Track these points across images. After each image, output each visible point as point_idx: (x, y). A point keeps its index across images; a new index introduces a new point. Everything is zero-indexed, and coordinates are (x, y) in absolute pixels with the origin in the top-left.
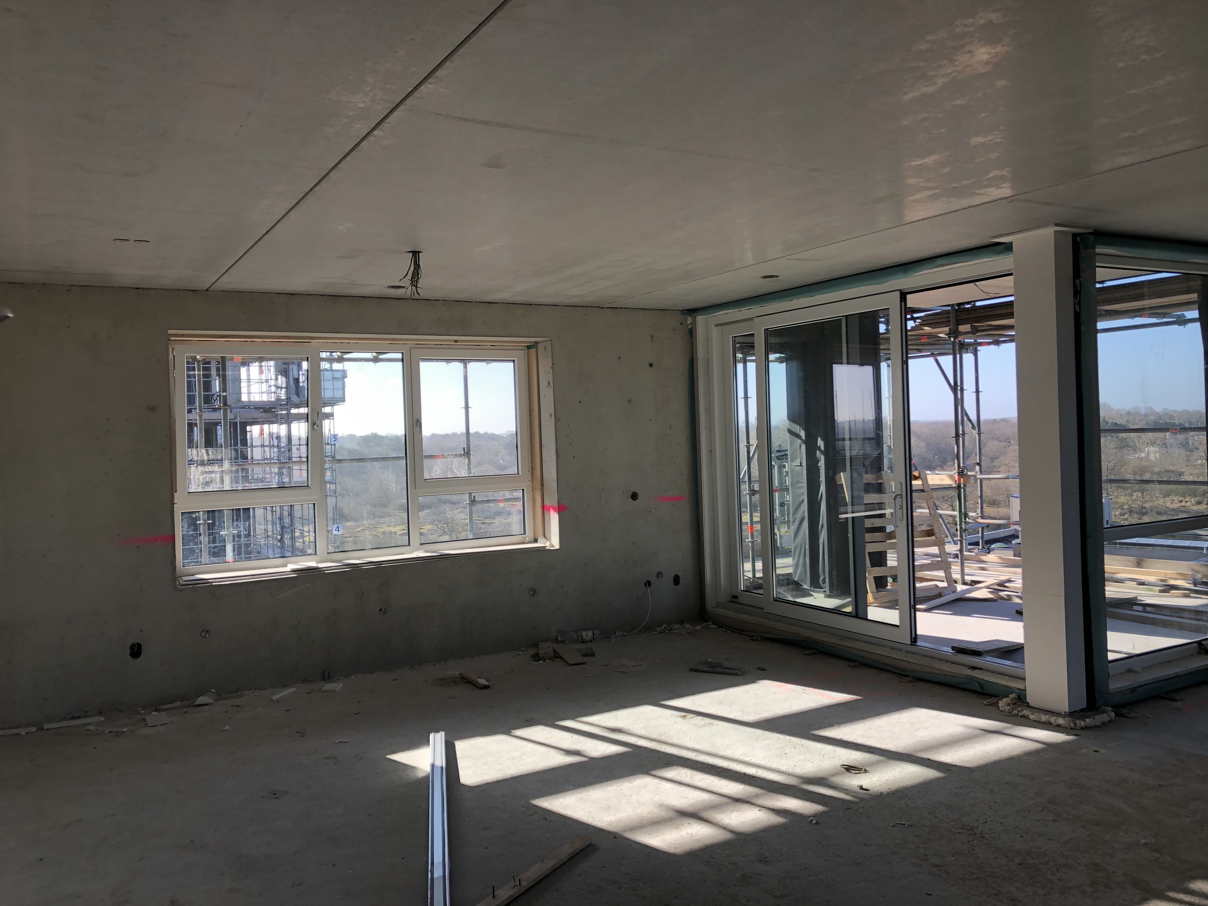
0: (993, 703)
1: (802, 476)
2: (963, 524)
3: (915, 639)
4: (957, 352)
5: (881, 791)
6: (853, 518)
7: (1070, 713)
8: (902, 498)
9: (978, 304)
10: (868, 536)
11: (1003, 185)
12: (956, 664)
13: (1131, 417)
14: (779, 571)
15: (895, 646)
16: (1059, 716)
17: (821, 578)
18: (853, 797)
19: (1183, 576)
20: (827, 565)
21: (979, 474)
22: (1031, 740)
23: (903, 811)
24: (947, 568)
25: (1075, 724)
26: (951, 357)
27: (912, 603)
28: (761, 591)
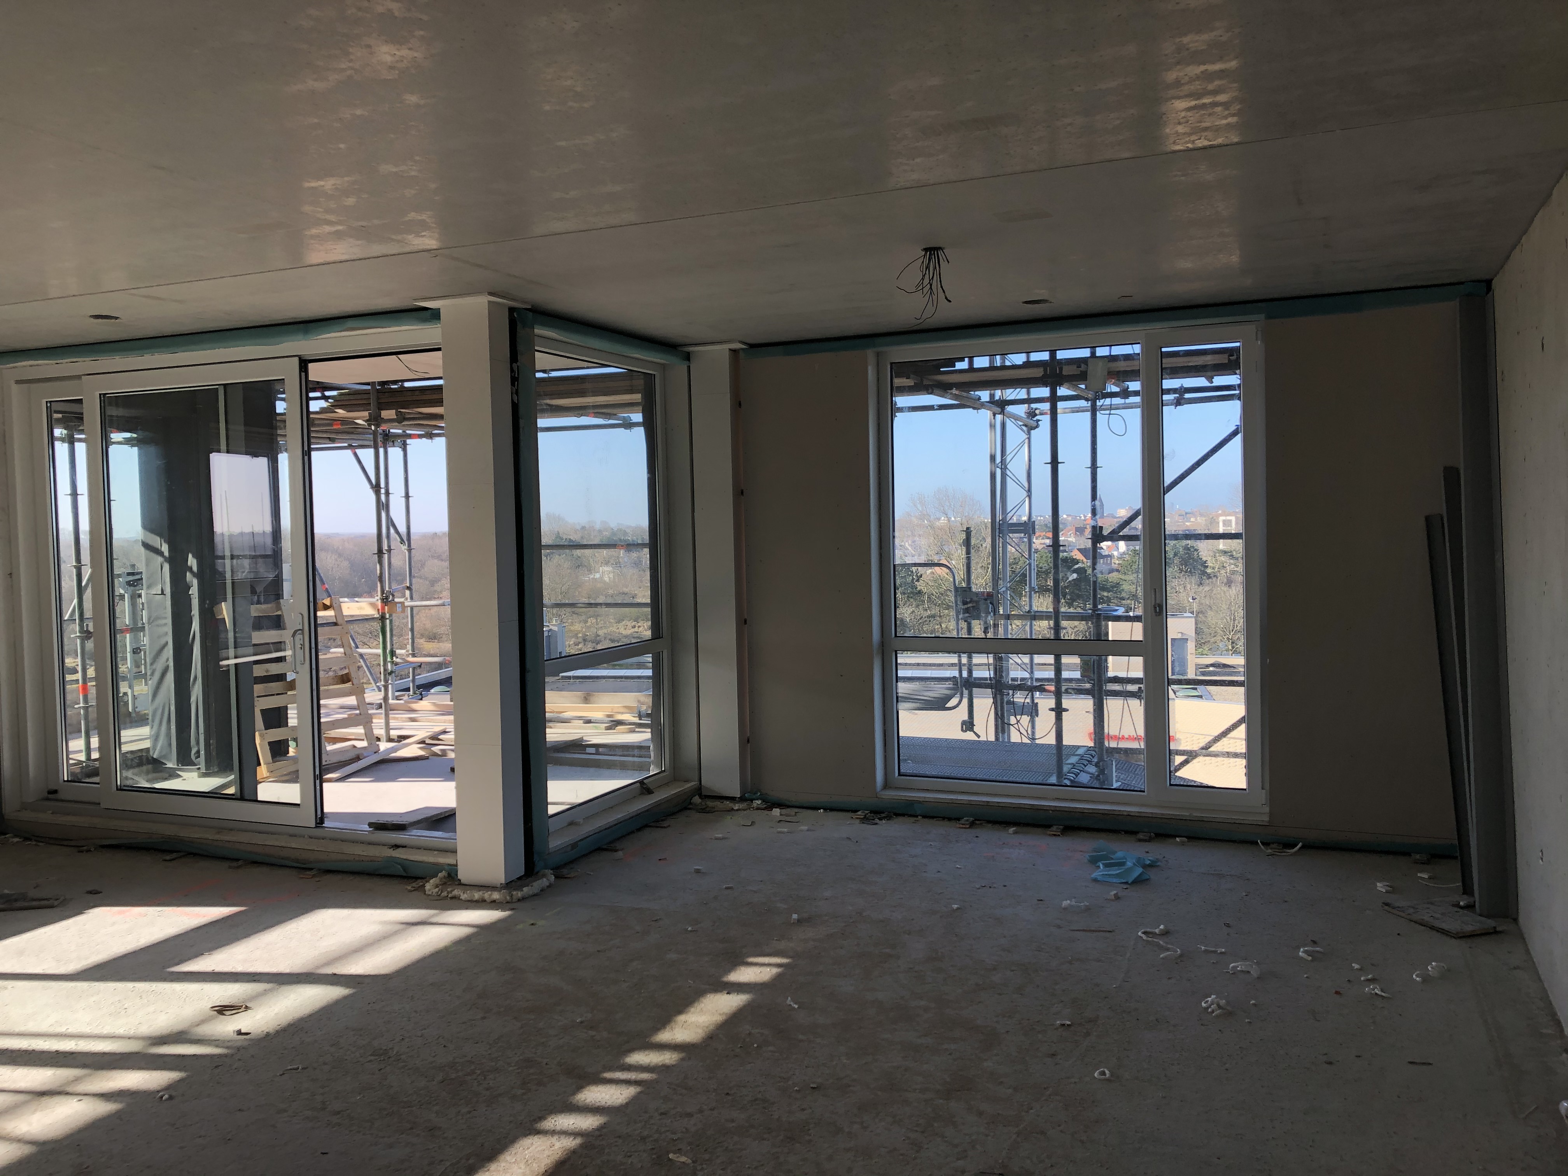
0: (419, 887)
1: (165, 608)
2: (389, 664)
3: (321, 819)
4: (380, 443)
5: (267, 1031)
6: (236, 665)
7: (507, 884)
8: (303, 634)
9: (407, 384)
10: (258, 689)
11: (423, 234)
12: (374, 844)
13: (586, 532)
14: (125, 748)
15: (294, 832)
16: (494, 891)
17: (194, 751)
18: (227, 1048)
19: (629, 709)
20: (203, 732)
21: (409, 600)
22: (462, 925)
23: (296, 1051)
24: (365, 720)
25: (512, 896)
26: (371, 451)
27: (317, 772)
28: (96, 779)
